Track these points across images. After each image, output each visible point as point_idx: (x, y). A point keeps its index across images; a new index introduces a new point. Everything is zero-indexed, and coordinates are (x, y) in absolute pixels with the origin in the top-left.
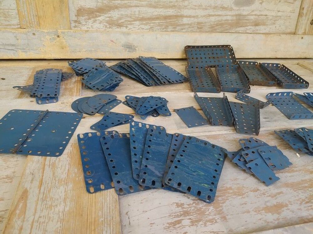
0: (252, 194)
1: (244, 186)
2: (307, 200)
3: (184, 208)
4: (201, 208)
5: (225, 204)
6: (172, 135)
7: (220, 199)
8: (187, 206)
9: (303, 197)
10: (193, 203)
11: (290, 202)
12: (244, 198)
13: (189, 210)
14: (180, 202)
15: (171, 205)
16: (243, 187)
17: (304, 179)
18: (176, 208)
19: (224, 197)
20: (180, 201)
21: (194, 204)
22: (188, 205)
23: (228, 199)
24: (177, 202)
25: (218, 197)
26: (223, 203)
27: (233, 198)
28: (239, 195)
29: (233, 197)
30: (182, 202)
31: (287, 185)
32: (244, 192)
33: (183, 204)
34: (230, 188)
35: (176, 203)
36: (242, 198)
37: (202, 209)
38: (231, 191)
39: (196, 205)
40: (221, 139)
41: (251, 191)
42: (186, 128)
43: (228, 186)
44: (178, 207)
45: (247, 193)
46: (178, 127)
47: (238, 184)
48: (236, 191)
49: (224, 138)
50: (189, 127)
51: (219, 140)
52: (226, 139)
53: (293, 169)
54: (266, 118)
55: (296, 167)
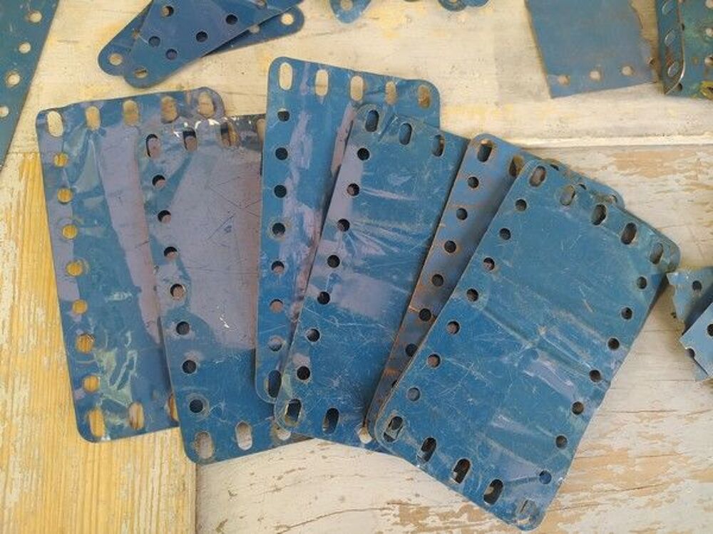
0: (691, 490)
1: (680, 449)
5: (576, 527)
6: (464, 143)
8: (439, 523)
10: (462, 511)
12: (653, 504)
14: (414, 501)
15: (381, 509)
16: (673, 453)
18: (396, 524)
19: (582, 494)
20: (417, 495)
21: (465, 516)
22: (443, 517)
23: (595, 504)
24: (404, 501)
26: (570, 520)
27: (615, 499)
28: (642, 491)
29: (619, 496)
30: (424, 503)
32: (664, 479)
33: (423, 512)
34: (622, 456)
35: (400, 503)
36: (647, 505)
38: (620, 470)
39: (470, 519)
40: (678, 176)
41: (695, 477)
42: (537, 97)
43: (617, 443)
44: (403, 524)
45: (677, 481)
46: (501, 87)
47: (660, 437)
48: (637, 468)
49: (693, 173)
50: (556, 92)
51: (664, 183)
52: (699, 176)
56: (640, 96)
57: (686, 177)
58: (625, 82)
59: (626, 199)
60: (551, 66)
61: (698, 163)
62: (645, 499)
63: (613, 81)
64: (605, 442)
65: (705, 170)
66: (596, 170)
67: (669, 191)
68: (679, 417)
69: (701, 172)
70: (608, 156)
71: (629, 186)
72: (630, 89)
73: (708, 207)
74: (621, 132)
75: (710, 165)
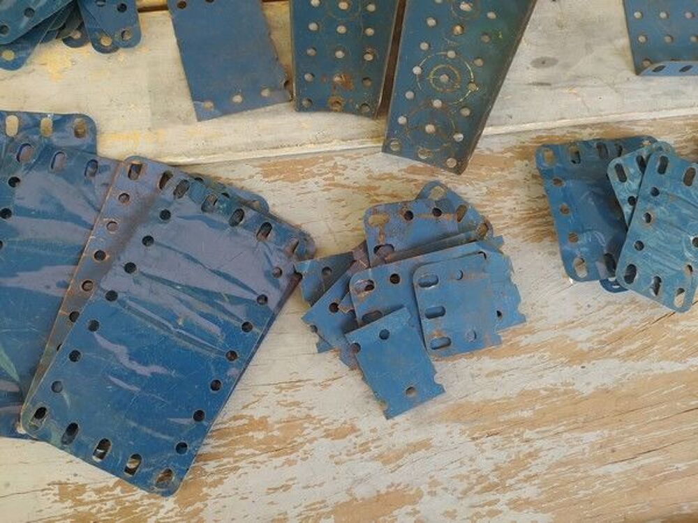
0: (324, 447)
1: (314, 413)
2: (493, 479)
3: (81, 503)
4: (135, 505)
5: (219, 490)
7: (211, 466)
8: (95, 497)
9: (485, 465)
10: (116, 485)
11: (434, 483)
12: (290, 463)
13: (94, 511)
14: (73, 480)
15: (43, 490)
16: (308, 417)
17: (529, 386)
18: (56, 501)
19: (225, 460)
20: (76, 475)
21: (119, 489)
22: (98, 491)
23: (236, 468)
24: (63, 481)
25: (207, 458)
26: (215, 484)
27: (255, 462)
28: (278, 452)
29: (257, 459)
30: (81, 481)
31: (458, 414)
32: (300, 440)
33: (80, 489)
34: (262, 424)
35: (60, 484)
37: (138, 506)
38: (260, 435)
39: (122, 492)
40: (317, 179)
41: (327, 436)
42: (186, 122)
43: (257, 412)
44: (62, 501)
45: (311, 441)
46: (153, 114)
47: (297, 404)
48: (276, 433)
49: (330, 175)
50: (202, 116)
51: (304, 186)
52: (336, 178)
53: (518, 338)
54: (543, 63)
55: (532, 332)
56: (278, 113)
57: (325, 179)
58: (265, 103)
59: (270, 203)
60: (197, 95)
61: (335, 165)
62: (283, 459)
63: (253, 102)
64: (245, 412)
65: (341, 172)
66: (243, 179)
67: (309, 192)
68: (315, 385)
69: (337, 174)
70: (255, 167)
71: (272, 190)
72: (268, 108)
73: (343, 203)
74: (259, 146)
75: (345, 167)
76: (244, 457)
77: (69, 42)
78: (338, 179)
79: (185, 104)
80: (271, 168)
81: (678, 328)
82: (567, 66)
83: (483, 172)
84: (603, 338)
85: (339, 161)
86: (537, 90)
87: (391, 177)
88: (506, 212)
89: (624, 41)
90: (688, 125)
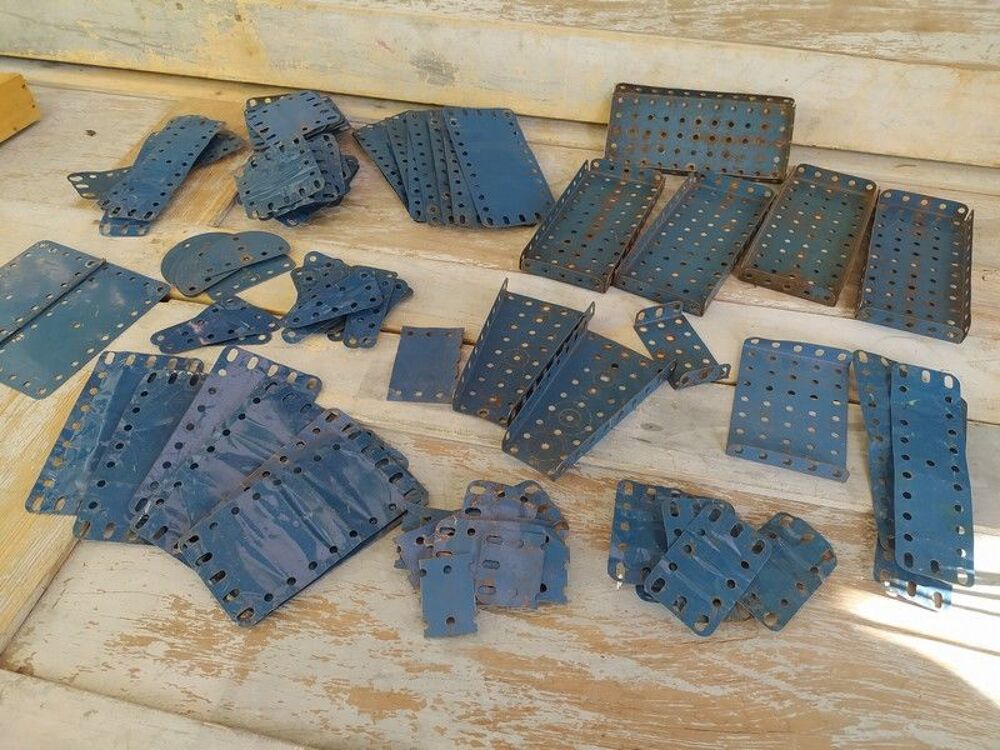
0: (367, 641)
1: (372, 614)
2: (489, 716)
3: (183, 615)
4: (216, 630)
5: (279, 642)
6: (322, 410)
7: (281, 624)
8: (194, 615)
9: (486, 703)
10: (212, 612)
11: (439, 701)
12: (337, 643)
13: (187, 624)
14: (186, 598)
15: (164, 597)
16: (367, 616)
17: (550, 656)
18: (168, 608)
19: (293, 624)
22: (198, 612)
23: (298, 632)
24: (180, 596)
25: (282, 617)
26: (276, 637)
27: (313, 633)
28: (333, 633)
29: (316, 631)
30: (191, 601)
31: (482, 655)
32: (352, 629)
33: (188, 606)
34: (332, 608)
35: (177, 597)
36: (333, 642)
37: (218, 632)
38: (326, 615)
39: (213, 618)
40: (451, 458)
41: (374, 634)
42: (379, 398)
43: (332, 599)
44: (172, 609)
45: (360, 633)
46: (361, 389)
47: (363, 603)
48: (338, 618)
49: (461, 459)
50: (390, 397)
51: (439, 460)
52: (465, 461)
53: (555, 616)
54: (651, 427)
55: (570, 615)
56: (442, 409)
57: (457, 460)
58: (436, 400)
59: (410, 463)
60: (393, 385)
62: (334, 638)
63: (429, 398)
64: (324, 596)
65: (470, 458)
66: (400, 444)
67: (441, 465)
68: (383, 595)
69: (467, 459)
70: (411, 438)
71: (416, 457)
72: (437, 405)
74: (419, 425)
75: (474, 457)
76: (308, 626)
77: (331, 337)
78: (467, 463)
79: (385, 389)
80: (423, 443)
81: (702, 657)
82: (669, 434)
83: (578, 488)
84: (629, 640)
85: (472, 451)
86: (638, 443)
87: (505, 472)
88: (584, 521)
89: (725, 429)
90: (766, 503)
